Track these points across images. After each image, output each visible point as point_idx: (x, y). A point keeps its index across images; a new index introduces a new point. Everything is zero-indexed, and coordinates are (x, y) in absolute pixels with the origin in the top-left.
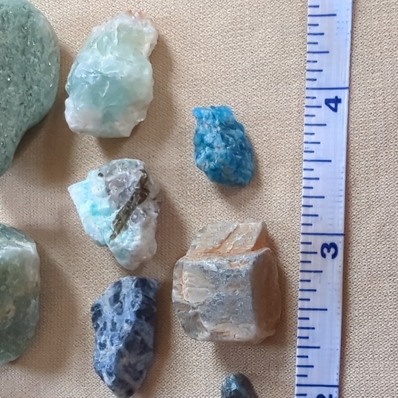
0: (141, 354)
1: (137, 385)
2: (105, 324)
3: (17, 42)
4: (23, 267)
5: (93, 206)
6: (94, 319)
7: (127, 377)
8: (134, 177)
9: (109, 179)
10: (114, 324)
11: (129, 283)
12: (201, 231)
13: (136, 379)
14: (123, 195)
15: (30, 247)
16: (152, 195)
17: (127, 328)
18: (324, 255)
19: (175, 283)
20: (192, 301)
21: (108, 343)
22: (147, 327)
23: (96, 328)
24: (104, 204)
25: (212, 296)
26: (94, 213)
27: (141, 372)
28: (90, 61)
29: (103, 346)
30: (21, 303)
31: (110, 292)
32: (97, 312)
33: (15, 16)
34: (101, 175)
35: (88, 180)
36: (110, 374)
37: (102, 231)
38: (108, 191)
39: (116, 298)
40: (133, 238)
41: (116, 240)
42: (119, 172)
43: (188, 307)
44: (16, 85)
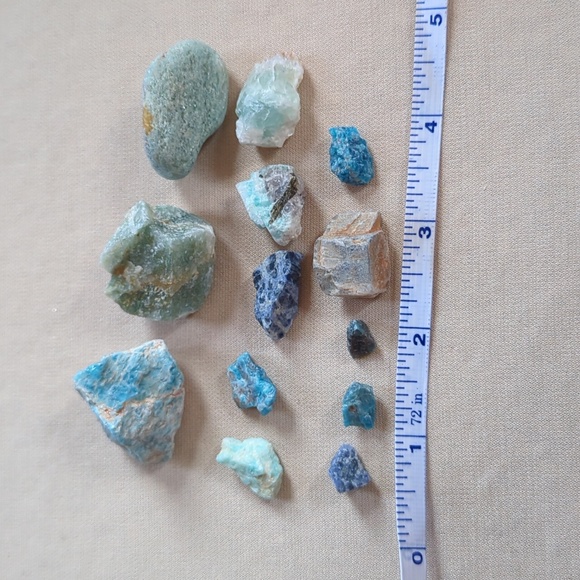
0: (289, 307)
1: (286, 330)
2: (264, 285)
3: (201, 78)
4: (205, 243)
5: (256, 199)
6: (256, 281)
7: (279, 323)
8: (287, 179)
9: (267, 180)
10: (270, 285)
11: (281, 255)
12: (334, 218)
13: (286, 325)
14: (278, 191)
15: (209, 229)
16: (299, 192)
17: (280, 287)
18: (421, 236)
19: (315, 255)
20: (327, 267)
21: (266, 298)
22: (294, 286)
23: (257, 288)
24: (264, 198)
25: (340, 263)
26: (257, 205)
27: (289, 320)
28: (254, 94)
29: (262, 300)
30: (202, 270)
31: (266, 262)
32: (257, 276)
33: (199, 58)
34: (261, 176)
35: (251, 180)
36: (267, 320)
37: (262, 218)
38: (267, 189)
39: (272, 266)
40: (286, 223)
41: (274, 224)
42: (275, 175)
43: (324, 271)
44: (200, 109)
